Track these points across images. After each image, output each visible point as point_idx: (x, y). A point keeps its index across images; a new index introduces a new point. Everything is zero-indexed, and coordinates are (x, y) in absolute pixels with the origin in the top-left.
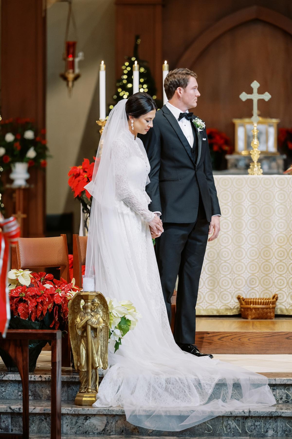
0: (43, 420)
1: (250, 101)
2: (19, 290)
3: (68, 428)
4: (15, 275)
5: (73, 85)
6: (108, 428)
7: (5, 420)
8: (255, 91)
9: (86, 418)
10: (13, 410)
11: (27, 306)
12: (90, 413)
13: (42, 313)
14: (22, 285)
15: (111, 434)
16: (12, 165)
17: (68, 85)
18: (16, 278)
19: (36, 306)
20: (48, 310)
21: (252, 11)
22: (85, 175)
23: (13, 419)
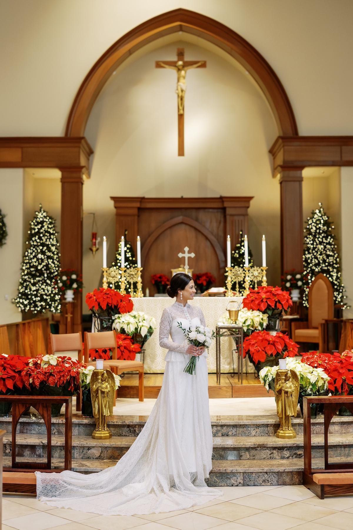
0: (62, 450)
1: (184, 258)
2: (50, 368)
3: (78, 455)
4: (48, 359)
5: (95, 253)
6: (102, 455)
7: (39, 450)
8: (186, 252)
9: (89, 448)
10: (43, 444)
11: (54, 378)
12: (91, 446)
13: (63, 382)
14: (51, 365)
15: (104, 458)
16: (66, 291)
17: (93, 253)
18: (48, 360)
19: (60, 378)
20: (67, 380)
21: (180, 219)
22: (95, 298)
23: (44, 449)
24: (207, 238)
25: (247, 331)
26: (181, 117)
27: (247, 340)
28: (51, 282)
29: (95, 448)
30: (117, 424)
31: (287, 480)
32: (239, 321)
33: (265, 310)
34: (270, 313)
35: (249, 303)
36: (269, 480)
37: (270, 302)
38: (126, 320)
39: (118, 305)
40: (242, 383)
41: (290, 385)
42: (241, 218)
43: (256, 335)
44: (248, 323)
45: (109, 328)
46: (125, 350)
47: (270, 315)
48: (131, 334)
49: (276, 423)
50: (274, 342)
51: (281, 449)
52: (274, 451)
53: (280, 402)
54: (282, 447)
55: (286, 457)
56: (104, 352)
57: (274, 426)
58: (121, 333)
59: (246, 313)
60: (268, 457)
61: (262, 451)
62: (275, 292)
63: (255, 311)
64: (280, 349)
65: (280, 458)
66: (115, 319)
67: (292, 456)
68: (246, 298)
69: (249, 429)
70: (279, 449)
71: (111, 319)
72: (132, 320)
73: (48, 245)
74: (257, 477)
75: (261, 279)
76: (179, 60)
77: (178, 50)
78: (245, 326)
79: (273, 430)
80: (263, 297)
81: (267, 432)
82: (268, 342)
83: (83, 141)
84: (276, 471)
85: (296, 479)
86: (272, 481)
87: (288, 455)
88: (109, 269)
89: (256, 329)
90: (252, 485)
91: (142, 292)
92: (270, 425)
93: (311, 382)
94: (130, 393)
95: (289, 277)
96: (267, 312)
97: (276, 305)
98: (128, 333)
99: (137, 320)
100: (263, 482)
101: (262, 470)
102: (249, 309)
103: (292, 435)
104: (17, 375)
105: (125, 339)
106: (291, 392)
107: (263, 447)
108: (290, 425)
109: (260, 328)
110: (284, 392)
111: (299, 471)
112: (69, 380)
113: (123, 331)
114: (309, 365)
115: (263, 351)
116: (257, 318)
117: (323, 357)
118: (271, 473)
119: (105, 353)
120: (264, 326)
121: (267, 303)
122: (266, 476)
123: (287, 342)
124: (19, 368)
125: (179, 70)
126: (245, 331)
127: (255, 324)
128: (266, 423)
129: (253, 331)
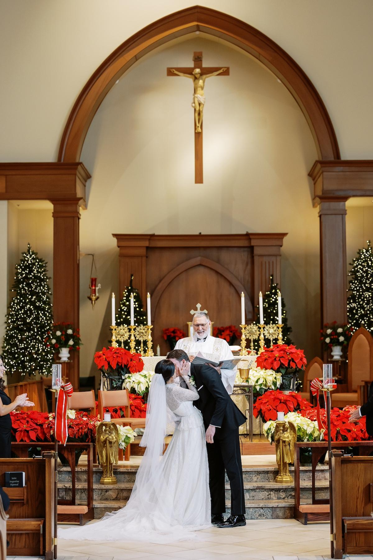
0: (83, 493)
2: (69, 421)
3: (97, 497)
6: (118, 496)
8: (199, 309)
9: (106, 491)
11: (73, 430)
12: (109, 488)
13: (82, 434)
14: (71, 419)
15: (120, 499)
16: (60, 349)
17: (92, 303)
18: (67, 415)
19: (79, 430)
20: (85, 432)
21: (197, 260)
22: (104, 357)
23: (66, 492)
24: (231, 284)
25: (259, 391)
26: (198, 136)
27: (259, 399)
28: (42, 338)
29: (112, 490)
30: (131, 471)
31: (281, 514)
32: (252, 381)
33: (278, 368)
34: (283, 371)
35: (263, 361)
36: (265, 514)
37: (283, 360)
38: (136, 380)
39: (128, 364)
40: (252, 440)
41: (288, 435)
42: (273, 259)
43: (269, 394)
44: (260, 382)
45: (120, 388)
46: (136, 410)
47: (283, 374)
48: (141, 393)
49: (276, 470)
50: (286, 400)
51: (278, 490)
52: (272, 493)
53: (279, 451)
54: (279, 489)
55: (282, 497)
56: (115, 411)
57: (273, 473)
58: (132, 393)
59: (259, 372)
60: (265, 498)
61: (260, 492)
62: (289, 351)
63: (268, 370)
64: (292, 408)
65: (276, 498)
66: (125, 378)
67: (288, 497)
68: (259, 356)
69: (251, 475)
70: (275, 491)
71: (122, 379)
72: (143, 380)
73: (39, 293)
74: (254, 512)
75: (276, 337)
76: (196, 67)
77: (195, 53)
78: (258, 385)
79: (273, 477)
80: (276, 355)
81: (267, 478)
82: (280, 401)
83: (79, 167)
84: (271, 507)
85: (288, 513)
86: (267, 515)
87: (284, 496)
88: (118, 327)
89: (269, 388)
90: (250, 518)
91: (152, 351)
92: (270, 472)
93: (308, 433)
94: (141, 450)
95: (329, 331)
96: (280, 371)
97: (289, 364)
98: (138, 392)
99: (147, 380)
100: (259, 516)
101: (258, 506)
102: (262, 368)
103: (289, 479)
104: (39, 428)
105: (135, 399)
106: (288, 442)
107: (261, 489)
108: (287, 471)
109: (273, 388)
110: (282, 441)
111: (290, 506)
112: (86, 433)
113: (133, 390)
114: (309, 419)
115: (275, 409)
116: (270, 377)
117: (322, 411)
118: (266, 509)
119: (116, 413)
120: (278, 385)
121: (280, 362)
122: (262, 511)
123: (299, 400)
124: (40, 422)
125: (196, 79)
126: (258, 390)
127: (268, 383)
128: (266, 470)
129: (266, 390)
